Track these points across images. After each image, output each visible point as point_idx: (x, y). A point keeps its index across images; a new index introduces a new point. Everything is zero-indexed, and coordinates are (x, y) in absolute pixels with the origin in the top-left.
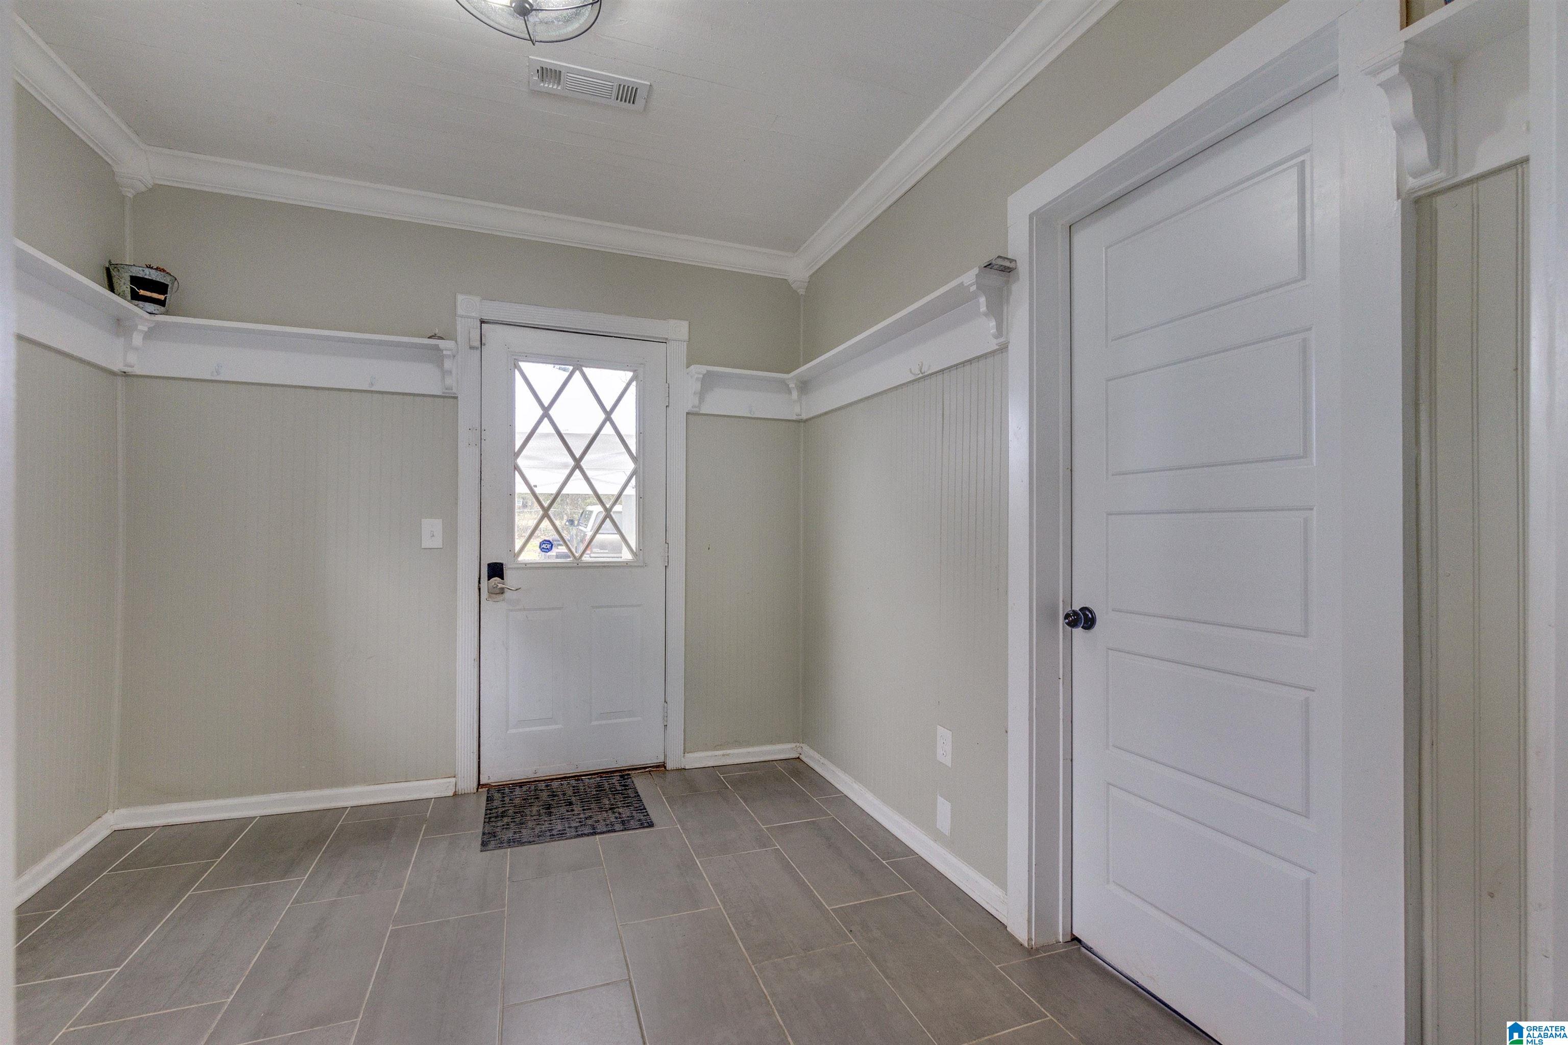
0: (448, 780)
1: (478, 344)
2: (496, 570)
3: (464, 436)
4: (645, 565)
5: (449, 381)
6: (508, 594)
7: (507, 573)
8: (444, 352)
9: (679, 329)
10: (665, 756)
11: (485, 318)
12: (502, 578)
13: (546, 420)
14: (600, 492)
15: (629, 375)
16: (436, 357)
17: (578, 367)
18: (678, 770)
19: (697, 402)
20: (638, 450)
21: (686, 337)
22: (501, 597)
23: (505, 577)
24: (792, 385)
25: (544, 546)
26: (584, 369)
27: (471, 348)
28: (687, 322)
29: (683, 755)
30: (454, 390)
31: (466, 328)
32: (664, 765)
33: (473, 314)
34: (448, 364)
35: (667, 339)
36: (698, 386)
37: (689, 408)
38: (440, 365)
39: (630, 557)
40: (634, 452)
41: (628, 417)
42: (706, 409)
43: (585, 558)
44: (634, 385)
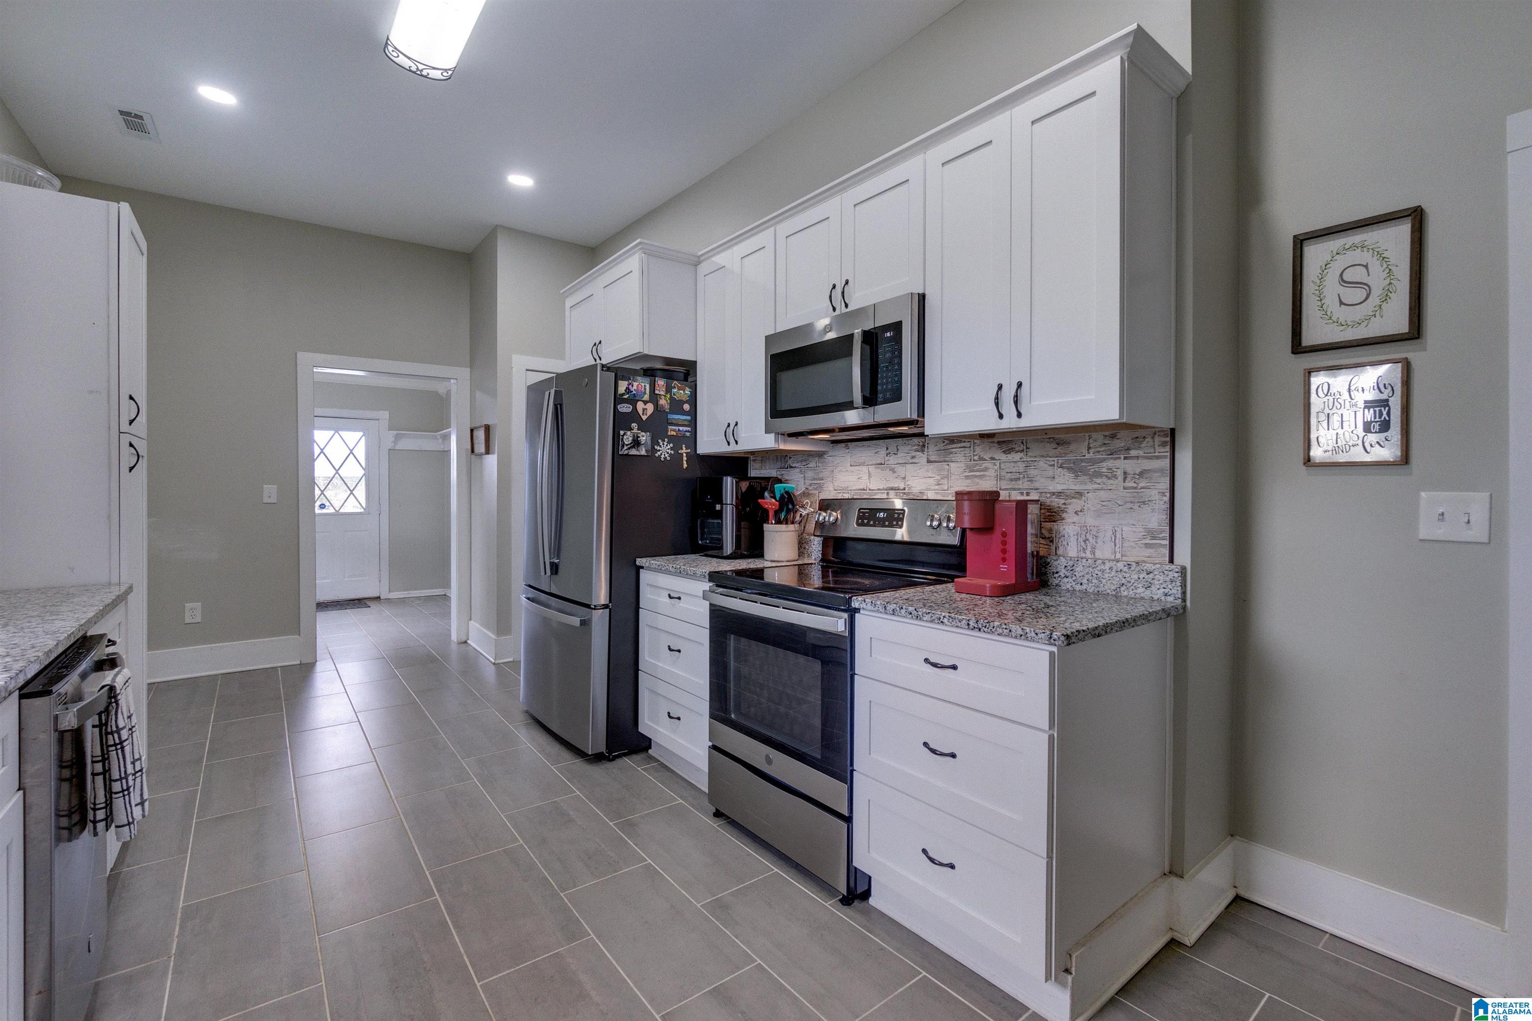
4: (369, 513)
9: (385, 415)
10: (380, 594)
13: (323, 453)
14: (348, 483)
15: (362, 433)
17: (337, 431)
18: (386, 599)
19: (393, 445)
20: (366, 466)
21: (388, 418)
24: (438, 437)
25: (322, 506)
26: (340, 432)
28: (388, 412)
29: (388, 593)
32: (379, 598)
35: (378, 419)
36: (393, 439)
37: (390, 448)
39: (362, 510)
40: (364, 466)
41: (361, 452)
42: (397, 448)
43: (341, 511)
44: (364, 437)
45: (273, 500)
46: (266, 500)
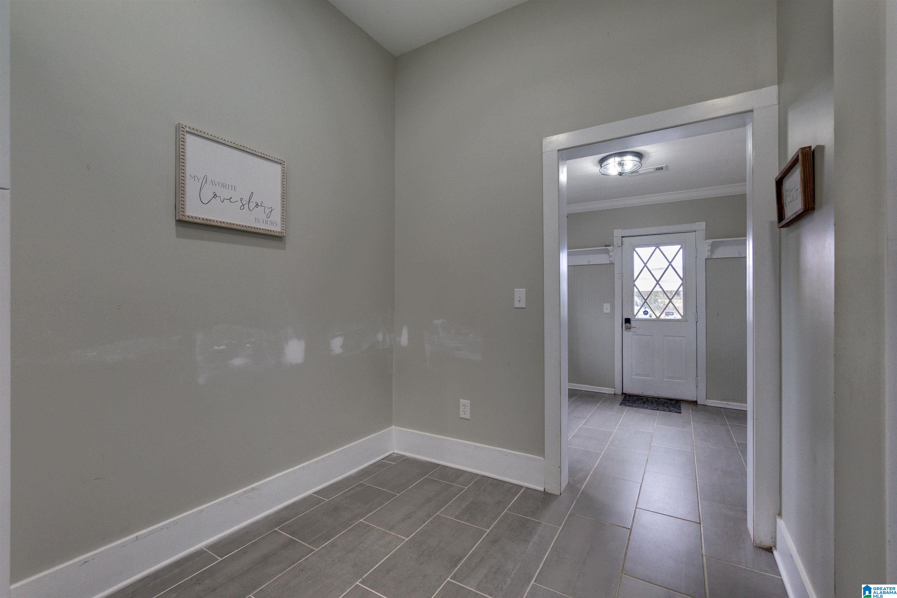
0: (613, 389)
1: (620, 245)
2: (628, 321)
3: (616, 275)
4: (687, 321)
5: (611, 259)
6: (632, 329)
7: (632, 322)
8: (610, 250)
9: (702, 225)
10: (697, 398)
11: (623, 236)
12: (630, 324)
13: (645, 267)
14: (665, 290)
15: (680, 246)
16: (607, 252)
17: (658, 247)
18: (703, 405)
19: (709, 254)
20: (683, 276)
21: (704, 228)
22: (629, 330)
23: (631, 323)
25: (645, 313)
26: (660, 247)
27: (619, 247)
28: (705, 222)
29: (705, 399)
30: (613, 262)
31: (617, 241)
32: (696, 402)
33: (619, 235)
34: (611, 254)
35: (695, 230)
36: (709, 248)
37: (706, 257)
38: (609, 254)
39: (679, 317)
40: (682, 276)
41: (678, 263)
42: (714, 256)
43: (661, 317)
44: (681, 250)
45: (523, 304)
46: (517, 305)
